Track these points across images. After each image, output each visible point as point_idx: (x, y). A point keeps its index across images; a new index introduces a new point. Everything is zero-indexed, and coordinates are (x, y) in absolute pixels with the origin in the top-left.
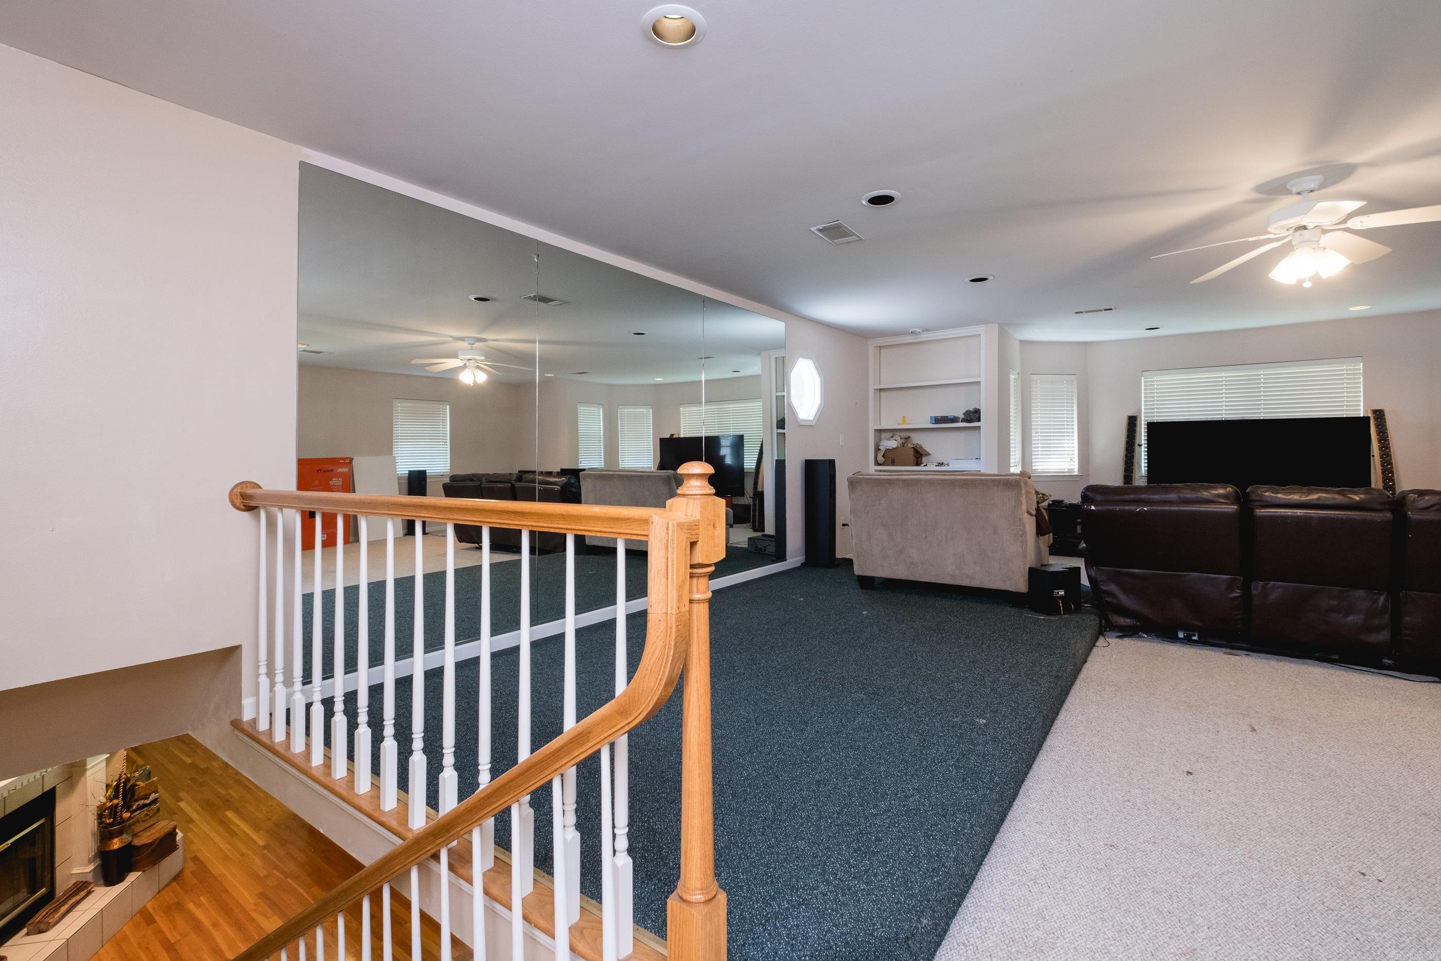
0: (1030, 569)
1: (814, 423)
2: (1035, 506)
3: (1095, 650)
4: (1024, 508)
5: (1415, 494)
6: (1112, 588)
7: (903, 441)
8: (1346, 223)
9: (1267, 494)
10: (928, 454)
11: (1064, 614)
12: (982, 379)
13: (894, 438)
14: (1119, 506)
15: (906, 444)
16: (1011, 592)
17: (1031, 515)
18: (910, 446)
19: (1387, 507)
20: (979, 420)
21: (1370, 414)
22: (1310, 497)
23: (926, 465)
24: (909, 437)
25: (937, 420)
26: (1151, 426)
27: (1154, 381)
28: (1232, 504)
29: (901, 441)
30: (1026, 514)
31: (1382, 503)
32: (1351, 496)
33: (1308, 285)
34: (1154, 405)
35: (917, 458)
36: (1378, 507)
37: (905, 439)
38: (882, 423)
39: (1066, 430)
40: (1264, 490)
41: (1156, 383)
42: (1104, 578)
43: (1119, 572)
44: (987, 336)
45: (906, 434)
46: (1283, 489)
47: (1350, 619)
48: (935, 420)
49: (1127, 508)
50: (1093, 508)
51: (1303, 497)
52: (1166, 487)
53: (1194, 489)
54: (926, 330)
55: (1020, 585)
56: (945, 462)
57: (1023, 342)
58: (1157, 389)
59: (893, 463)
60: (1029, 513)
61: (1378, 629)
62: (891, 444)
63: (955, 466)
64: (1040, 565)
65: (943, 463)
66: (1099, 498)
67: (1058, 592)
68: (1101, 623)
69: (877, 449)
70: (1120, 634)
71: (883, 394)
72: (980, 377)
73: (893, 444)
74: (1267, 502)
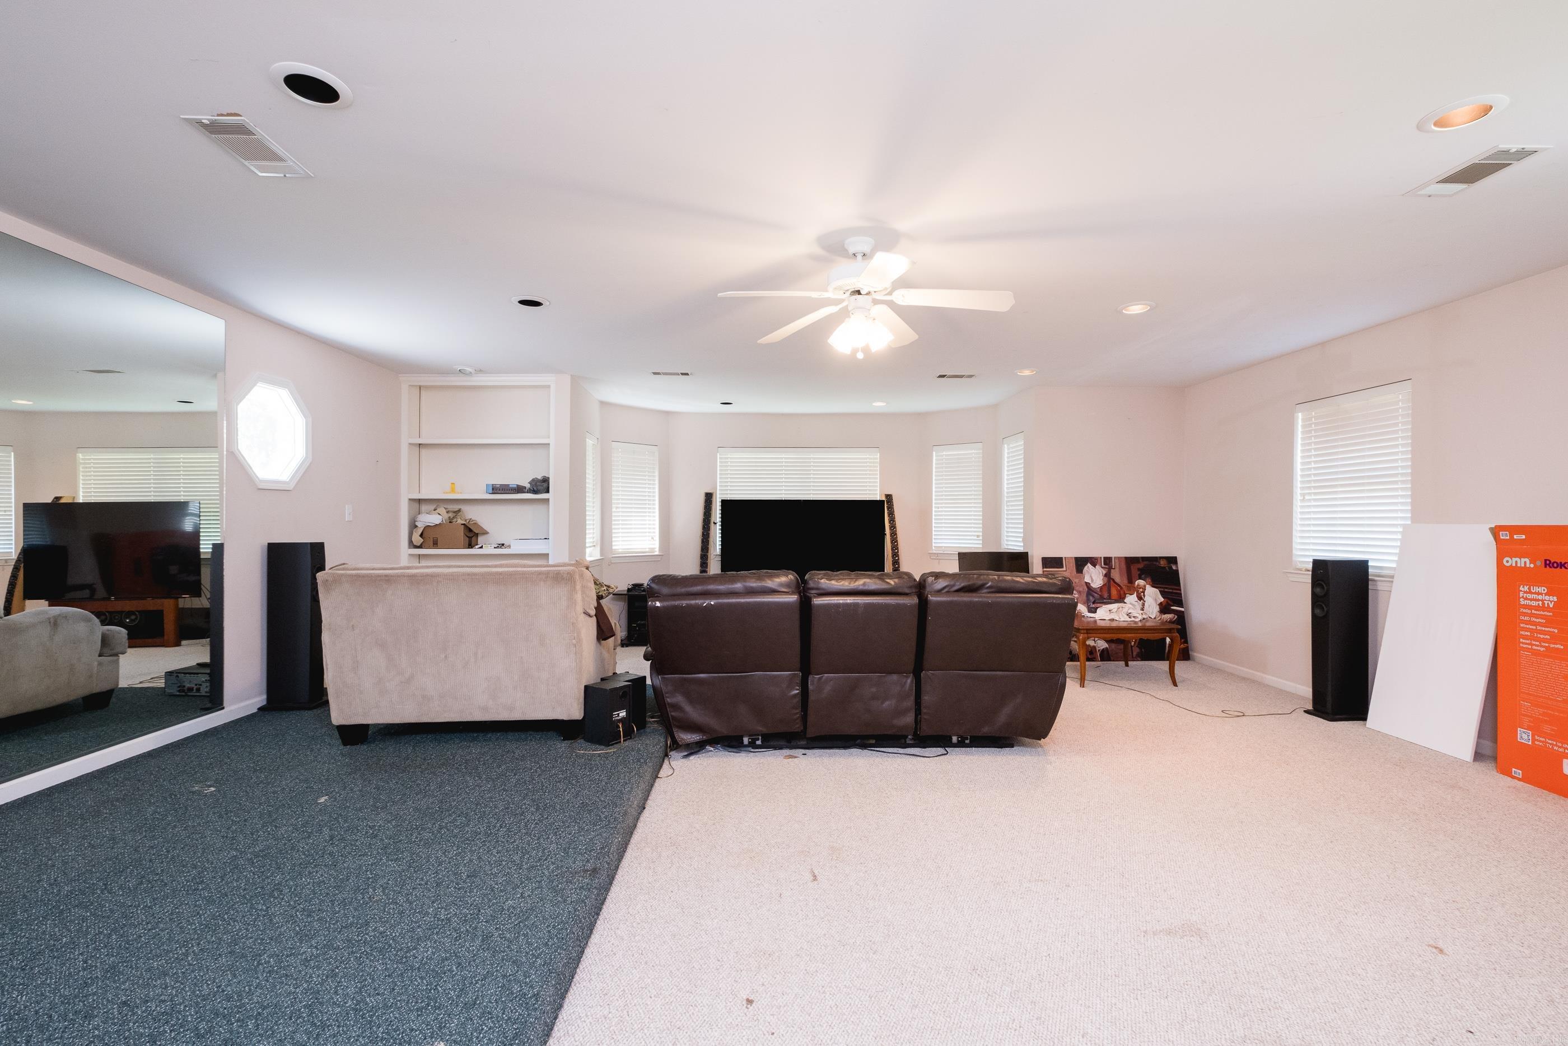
0: (586, 687)
1: (291, 487)
2: (594, 603)
3: (658, 783)
4: (579, 609)
5: (932, 576)
6: (679, 699)
7: (451, 515)
8: (891, 295)
9: (822, 581)
10: (486, 533)
11: (624, 741)
12: (551, 441)
13: (437, 511)
14: (684, 600)
15: (455, 520)
16: (563, 721)
17: (590, 616)
18: (460, 521)
19: (914, 590)
20: (547, 491)
21: (884, 498)
22: (857, 583)
23: (482, 547)
24: (459, 511)
25: (495, 489)
26: (724, 503)
27: (727, 458)
28: (793, 593)
29: (446, 516)
30: (583, 615)
31: (911, 587)
32: (888, 581)
33: (860, 356)
34: (727, 482)
35: (470, 538)
36: (907, 591)
37: (454, 512)
38: (423, 490)
39: (647, 506)
40: (820, 577)
41: (729, 460)
42: (670, 688)
43: (685, 679)
44: (558, 386)
45: (455, 507)
46: (836, 575)
47: (887, 703)
48: (493, 489)
49: (693, 602)
50: (658, 604)
51: (852, 583)
52: (734, 576)
53: (760, 578)
54: (480, 371)
55: (573, 710)
56: (506, 544)
57: (603, 404)
58: (731, 466)
59: (435, 544)
60: (586, 613)
61: (904, 712)
62: (432, 518)
63: (517, 548)
64: (599, 680)
65: (503, 545)
66: (665, 590)
67: (618, 714)
68: (666, 742)
69: (413, 526)
70: (686, 753)
71: (424, 451)
72: (549, 438)
73: (434, 519)
74: (823, 589)
